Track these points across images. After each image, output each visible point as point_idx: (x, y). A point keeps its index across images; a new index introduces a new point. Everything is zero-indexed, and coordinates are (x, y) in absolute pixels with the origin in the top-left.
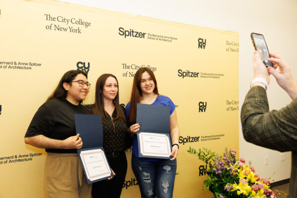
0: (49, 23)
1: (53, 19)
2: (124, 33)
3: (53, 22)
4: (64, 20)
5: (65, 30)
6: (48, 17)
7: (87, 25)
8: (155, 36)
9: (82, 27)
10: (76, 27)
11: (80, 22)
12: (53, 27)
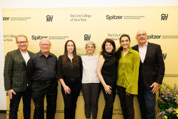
0: (72, 18)
1: (74, 16)
2: (109, 18)
3: (73, 18)
4: (79, 16)
5: (79, 20)
6: (72, 16)
7: (89, 16)
8: (128, 17)
9: (87, 18)
10: (84, 18)
11: (86, 16)
12: (74, 20)
